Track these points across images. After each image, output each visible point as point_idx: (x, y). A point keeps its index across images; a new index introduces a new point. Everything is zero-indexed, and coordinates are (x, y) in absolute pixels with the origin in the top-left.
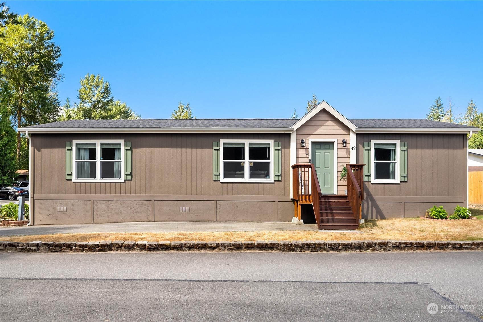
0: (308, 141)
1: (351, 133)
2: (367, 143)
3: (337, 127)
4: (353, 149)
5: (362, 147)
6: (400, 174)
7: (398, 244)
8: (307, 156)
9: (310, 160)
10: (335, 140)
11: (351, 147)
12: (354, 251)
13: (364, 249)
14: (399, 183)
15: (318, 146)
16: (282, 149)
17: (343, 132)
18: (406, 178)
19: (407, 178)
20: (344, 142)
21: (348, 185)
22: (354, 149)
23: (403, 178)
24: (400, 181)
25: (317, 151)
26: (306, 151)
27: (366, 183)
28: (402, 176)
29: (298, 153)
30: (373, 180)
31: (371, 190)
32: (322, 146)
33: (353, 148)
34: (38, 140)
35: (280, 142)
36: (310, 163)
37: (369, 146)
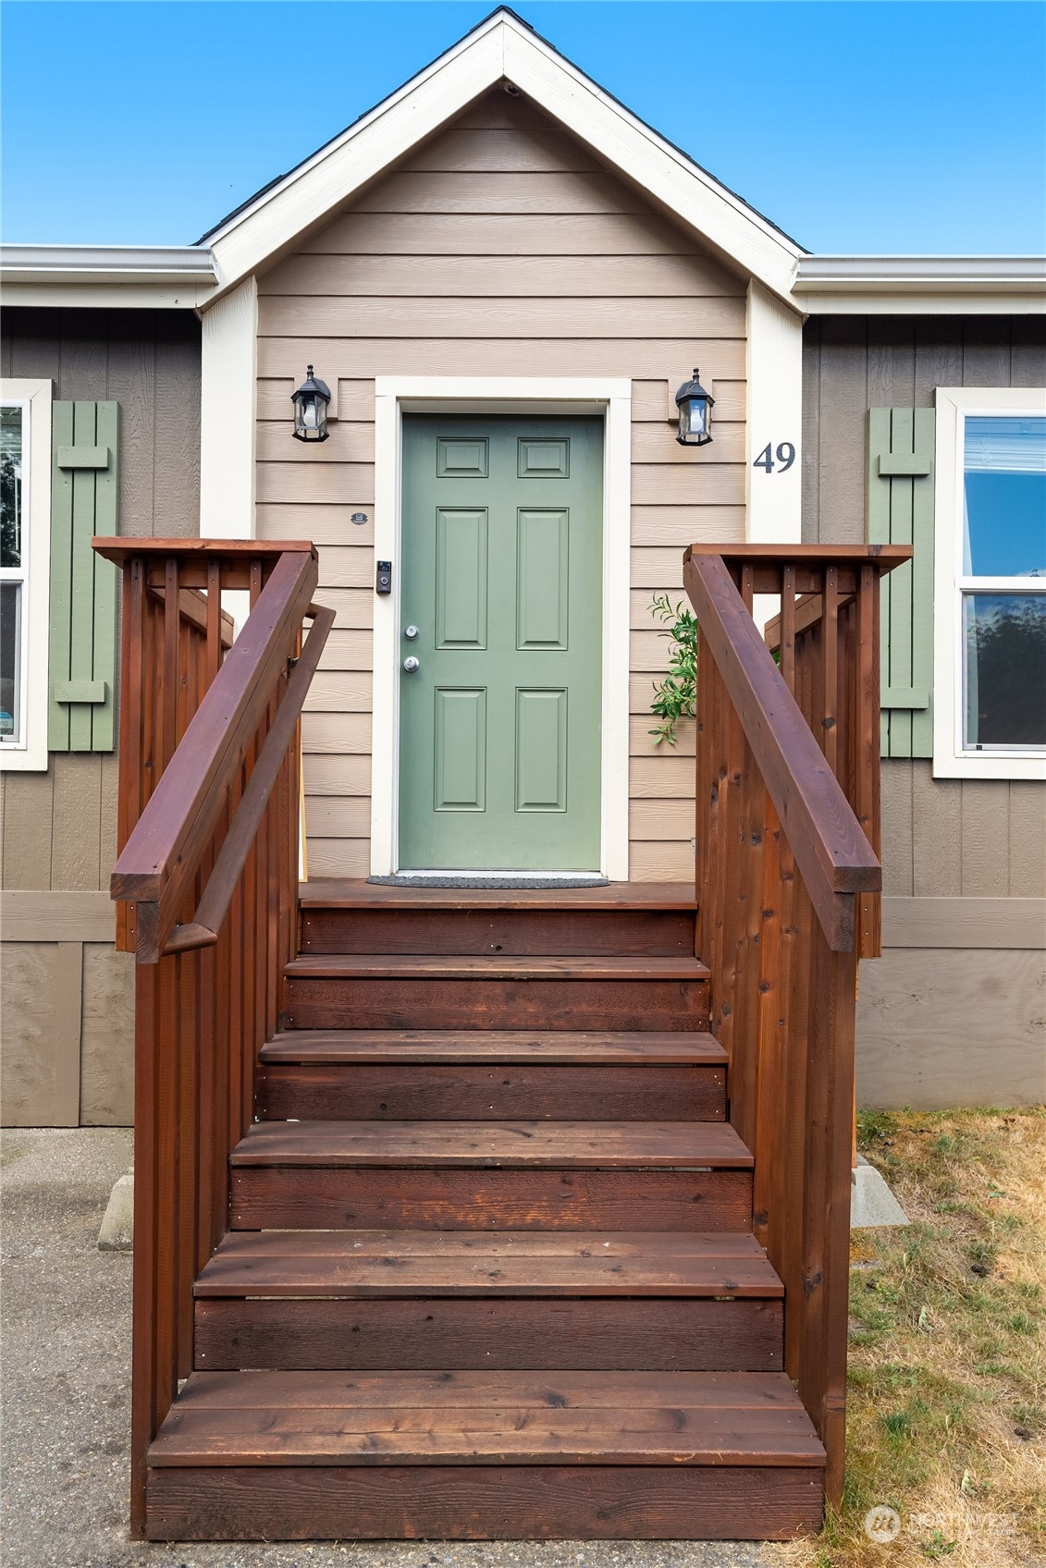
0: (370, 397)
1: (759, 317)
2: (902, 414)
3: (657, 275)
4: (769, 465)
8: (357, 533)
9: (384, 568)
10: (613, 391)
11: (754, 452)
17: (706, 317)
21: (699, 799)
22: (779, 465)
25: (454, 498)
26: (345, 490)
29: (267, 505)
30: (954, 752)
33: (774, 458)
35: (109, 409)
36: (384, 592)
37: (922, 439)
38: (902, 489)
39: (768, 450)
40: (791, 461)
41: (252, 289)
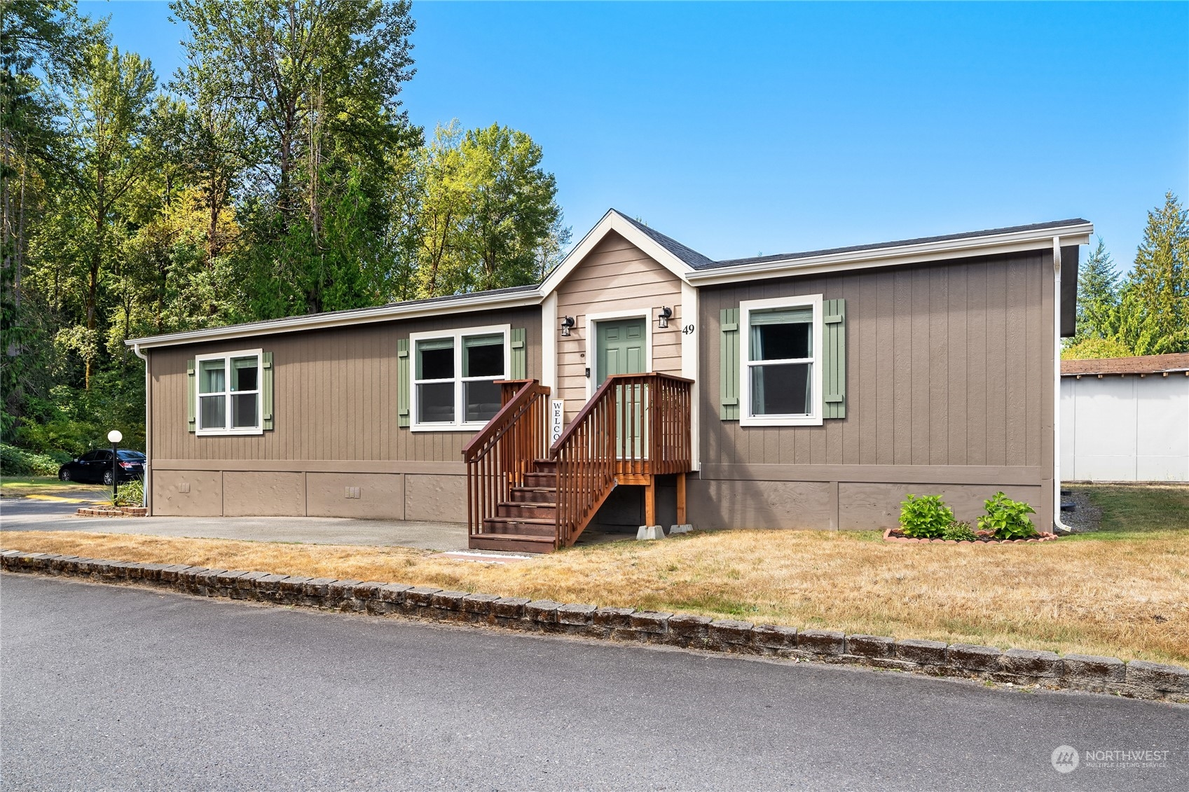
0: (585, 320)
1: (684, 289)
2: (729, 311)
3: (654, 277)
4: (687, 332)
5: (718, 325)
6: (823, 398)
7: (393, 596)
8: (581, 360)
9: (588, 370)
10: (647, 312)
11: (683, 328)
12: (310, 606)
13: (328, 604)
14: (821, 423)
15: (612, 332)
16: (529, 347)
17: (668, 288)
18: (842, 409)
19: (844, 408)
20: (668, 315)
22: (690, 331)
23: (834, 408)
24: (824, 420)
25: (610, 346)
26: (579, 348)
27: (728, 427)
28: (829, 403)
29: (560, 353)
30: (746, 417)
31: (741, 447)
32: (623, 332)
33: (688, 330)
34: (158, 360)
35: (523, 330)
36: (588, 376)
37: (735, 319)
38: (730, 336)
39: (686, 327)
40: (693, 330)
41: (555, 293)
